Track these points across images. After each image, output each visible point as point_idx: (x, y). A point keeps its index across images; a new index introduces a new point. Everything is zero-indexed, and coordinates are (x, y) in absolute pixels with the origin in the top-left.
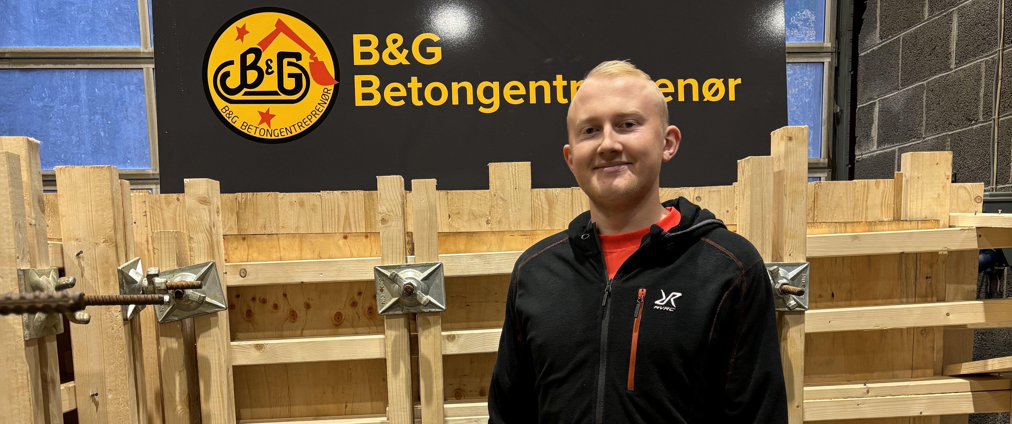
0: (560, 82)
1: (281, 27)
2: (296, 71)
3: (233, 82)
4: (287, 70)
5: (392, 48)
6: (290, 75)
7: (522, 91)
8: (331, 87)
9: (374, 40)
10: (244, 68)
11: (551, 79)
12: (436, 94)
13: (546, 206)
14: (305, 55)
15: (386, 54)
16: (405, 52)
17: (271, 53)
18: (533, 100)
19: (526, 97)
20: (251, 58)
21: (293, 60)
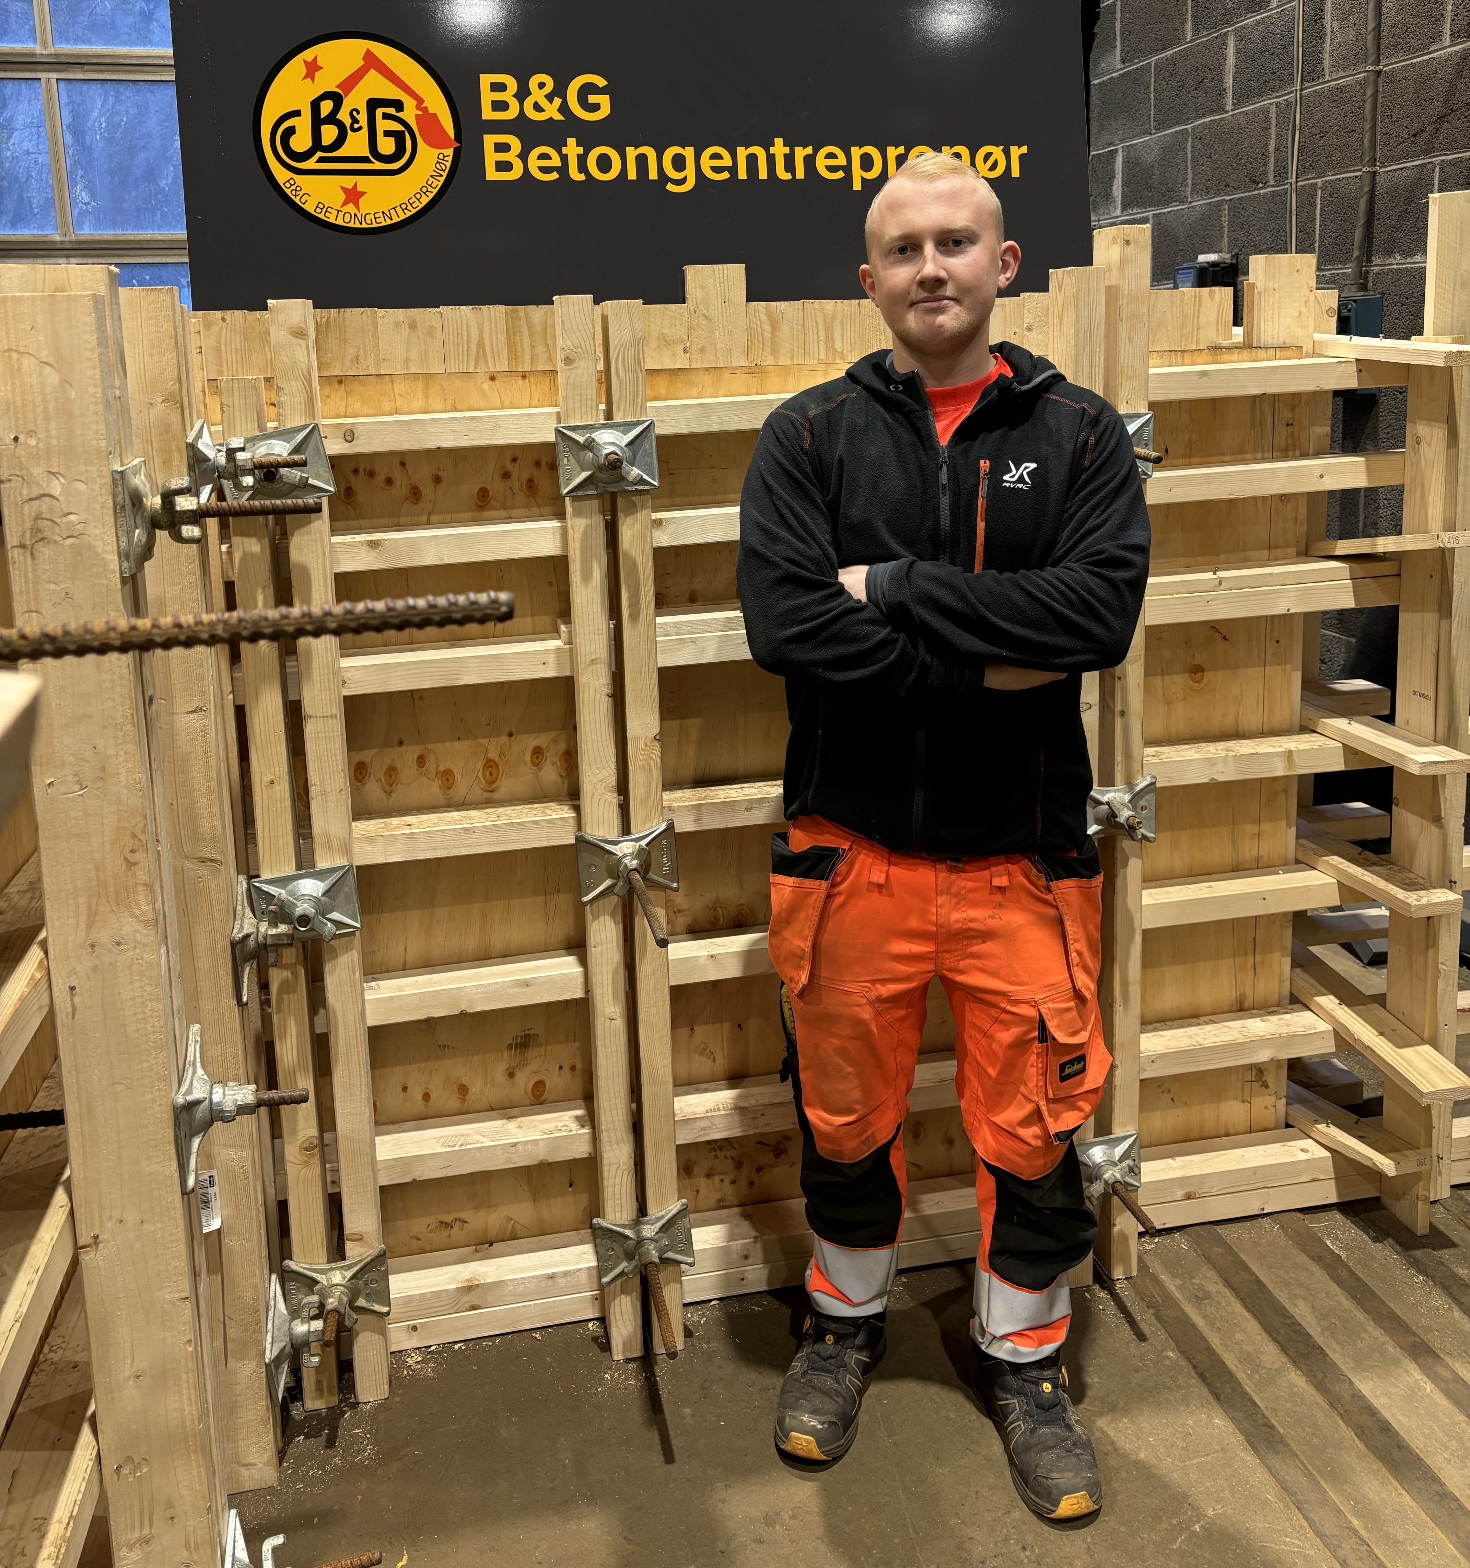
0: (779, 149)
1: (371, 62)
2: (397, 127)
3: (301, 142)
4: (383, 125)
5: (537, 95)
6: (387, 134)
7: (727, 161)
8: (450, 152)
9: (511, 83)
10: (317, 122)
11: (767, 145)
12: (604, 163)
13: (767, 328)
14: (409, 104)
15: (528, 103)
16: (557, 101)
17: (356, 100)
18: (742, 174)
19: (733, 169)
20: (326, 107)
21: (392, 111)
